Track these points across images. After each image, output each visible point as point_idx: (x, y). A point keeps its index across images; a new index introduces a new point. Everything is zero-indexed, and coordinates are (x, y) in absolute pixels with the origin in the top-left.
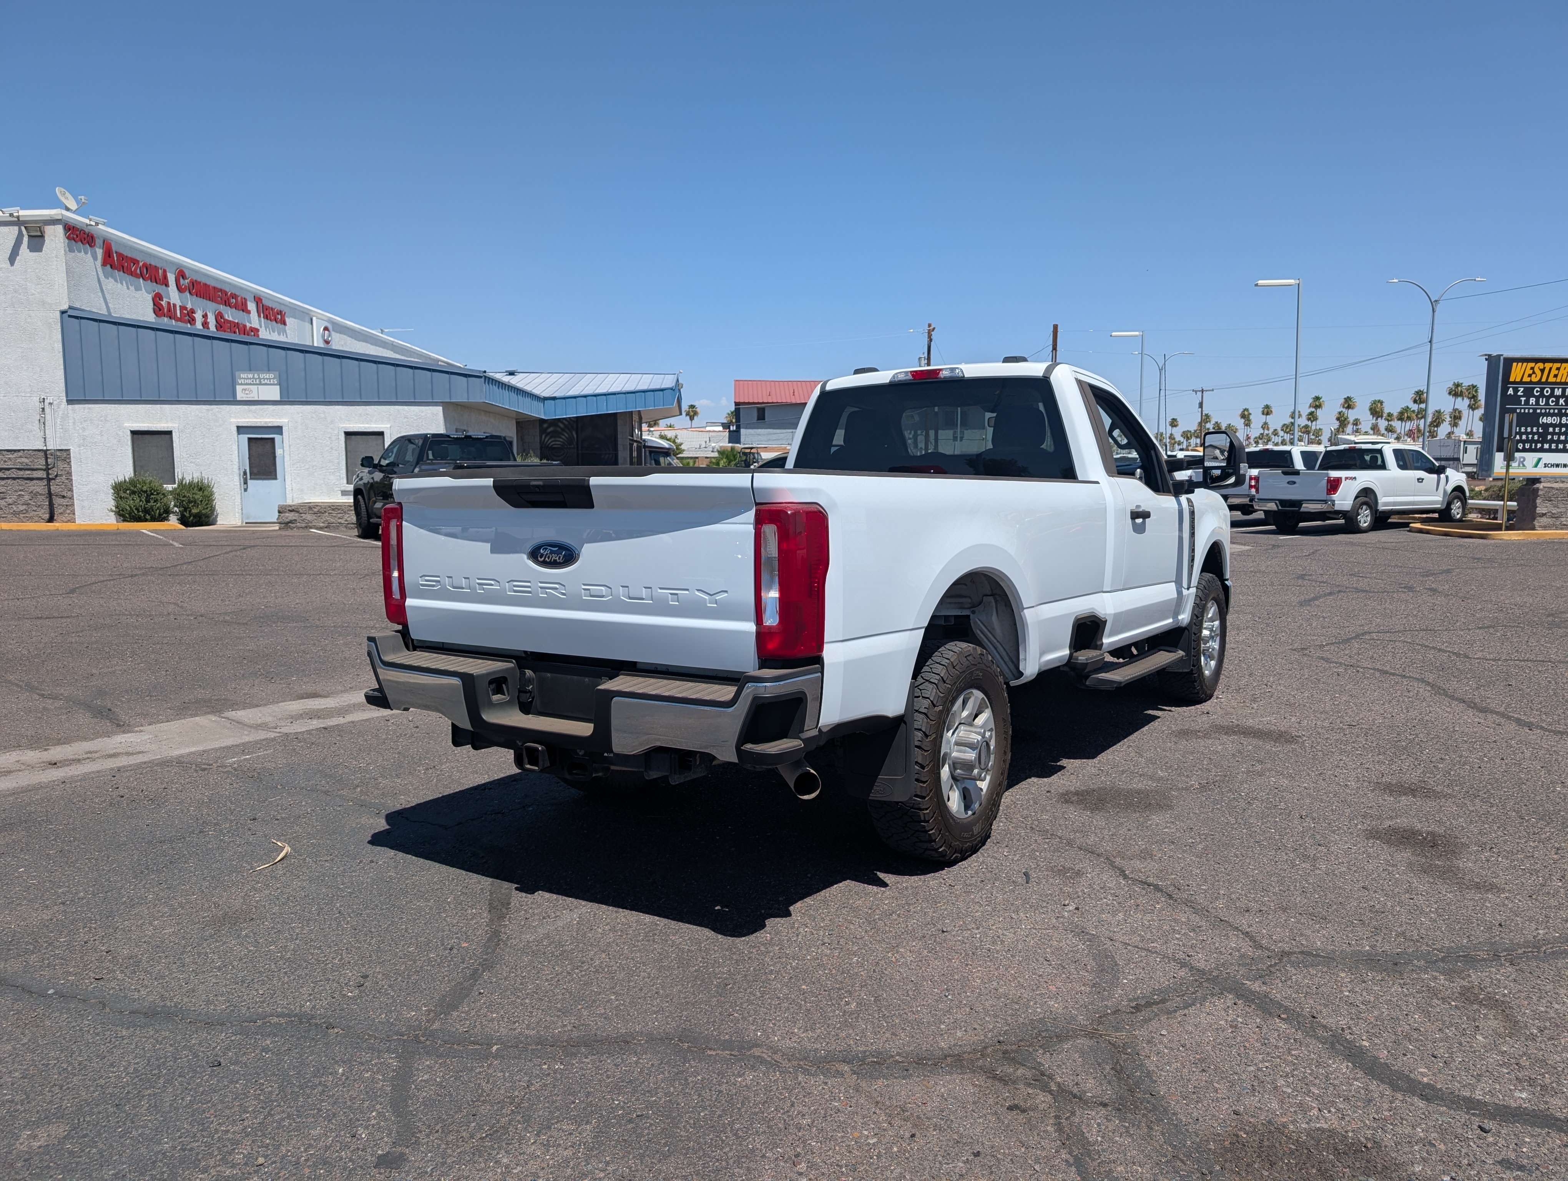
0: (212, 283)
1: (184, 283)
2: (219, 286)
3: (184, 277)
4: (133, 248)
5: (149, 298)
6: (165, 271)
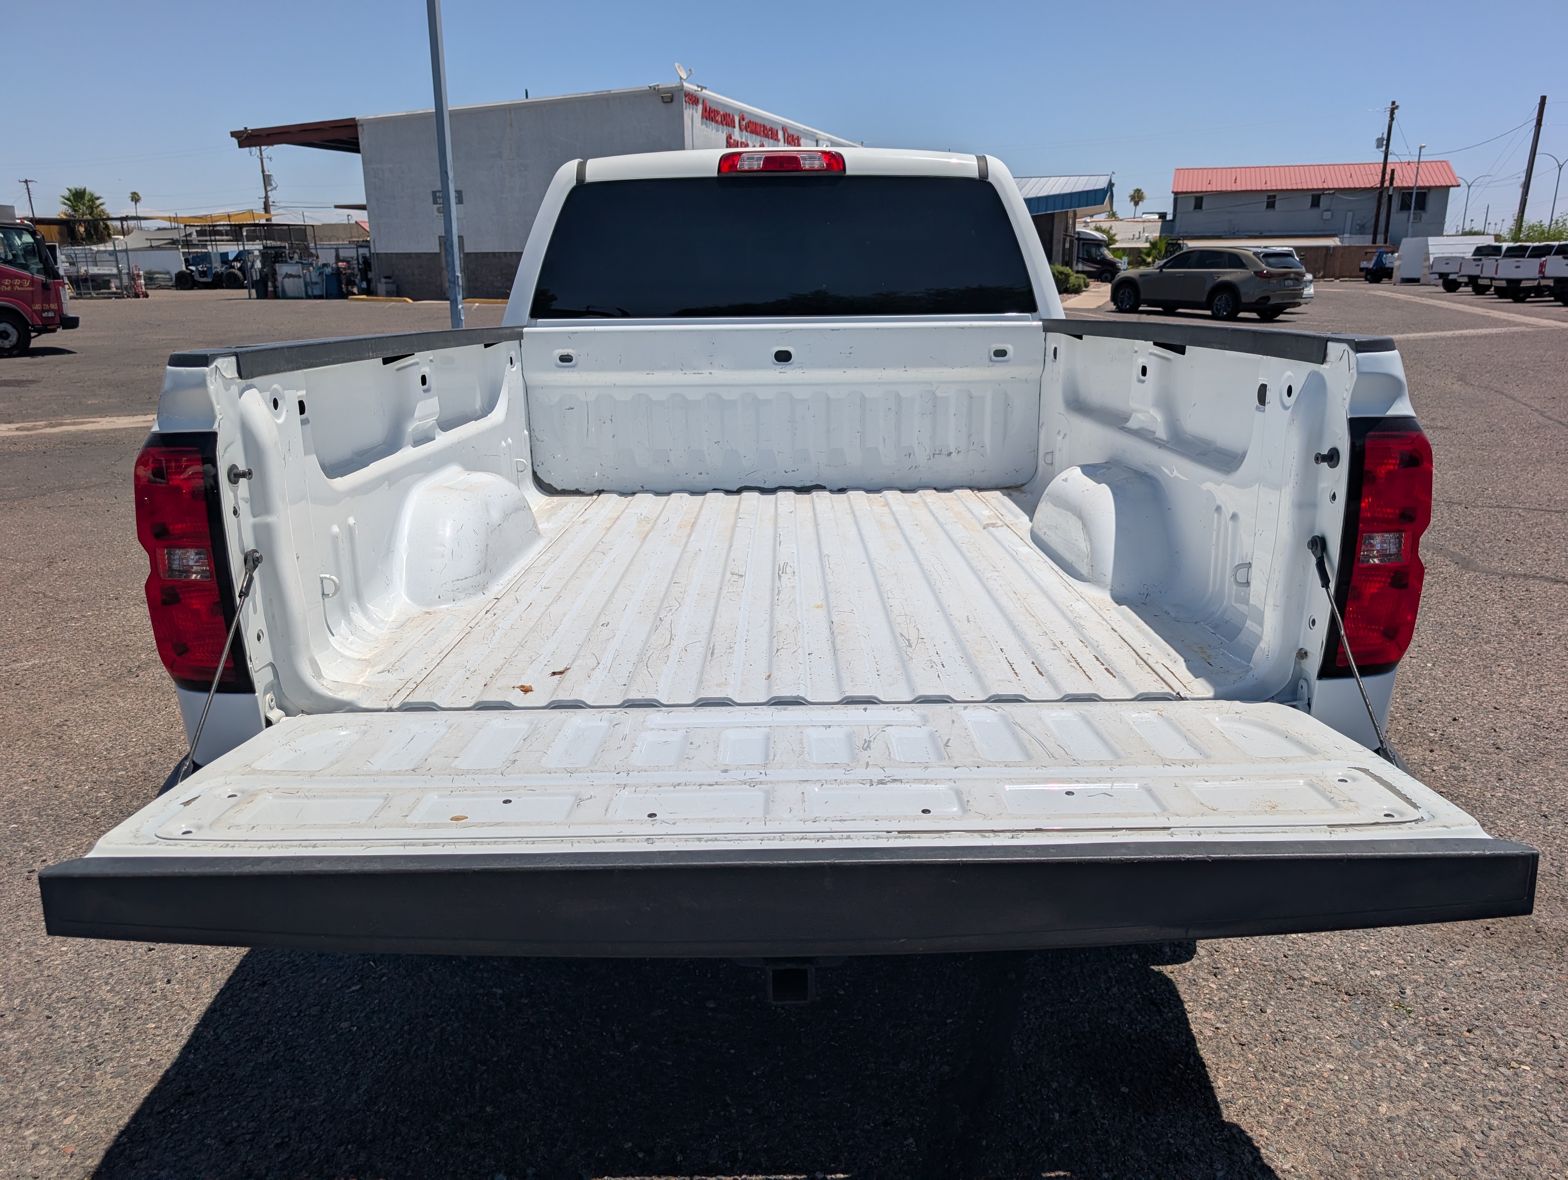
0: (758, 121)
1: (744, 123)
2: (762, 123)
3: (743, 119)
4: (718, 103)
5: (724, 136)
6: (733, 117)
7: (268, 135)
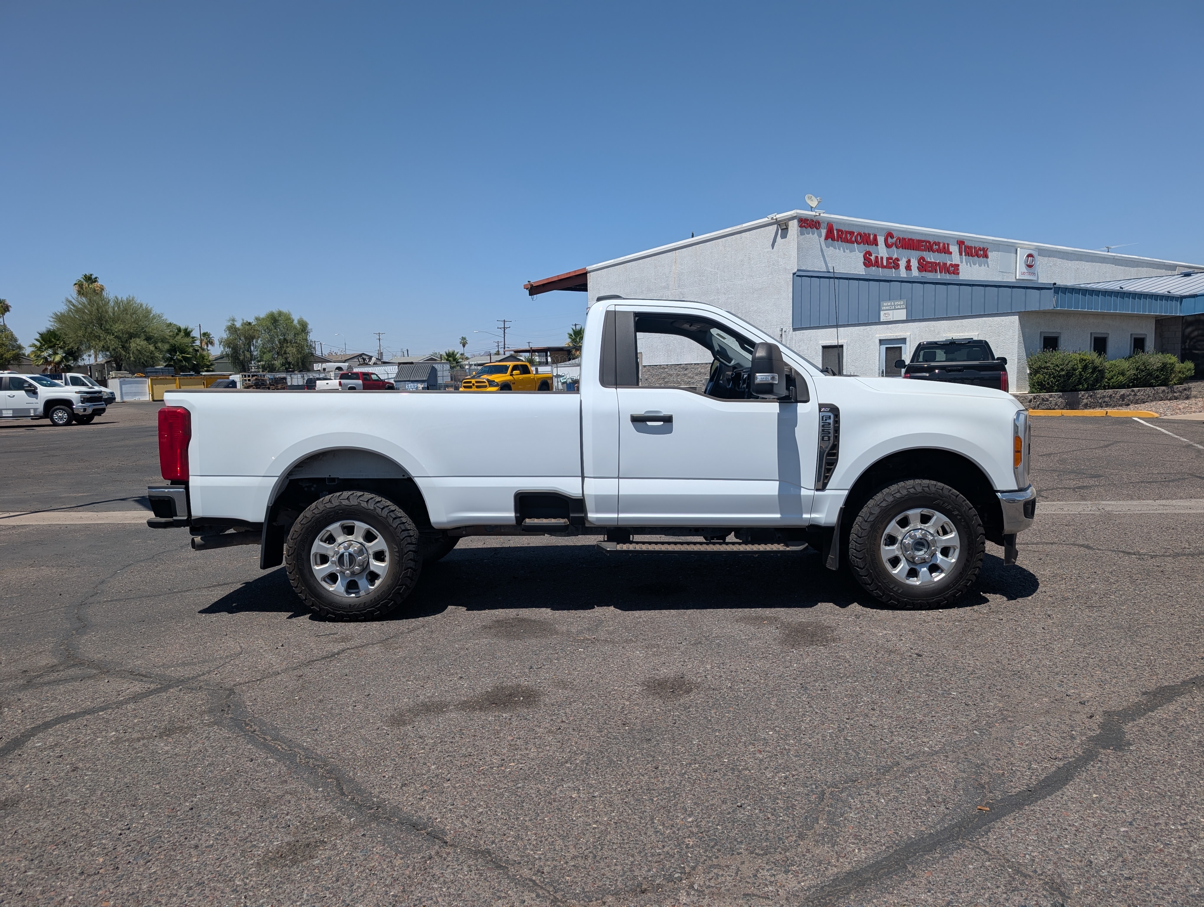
0: (917, 238)
1: (892, 240)
2: (923, 239)
3: (892, 237)
4: (852, 225)
5: (861, 256)
6: (875, 236)
7: (544, 285)
